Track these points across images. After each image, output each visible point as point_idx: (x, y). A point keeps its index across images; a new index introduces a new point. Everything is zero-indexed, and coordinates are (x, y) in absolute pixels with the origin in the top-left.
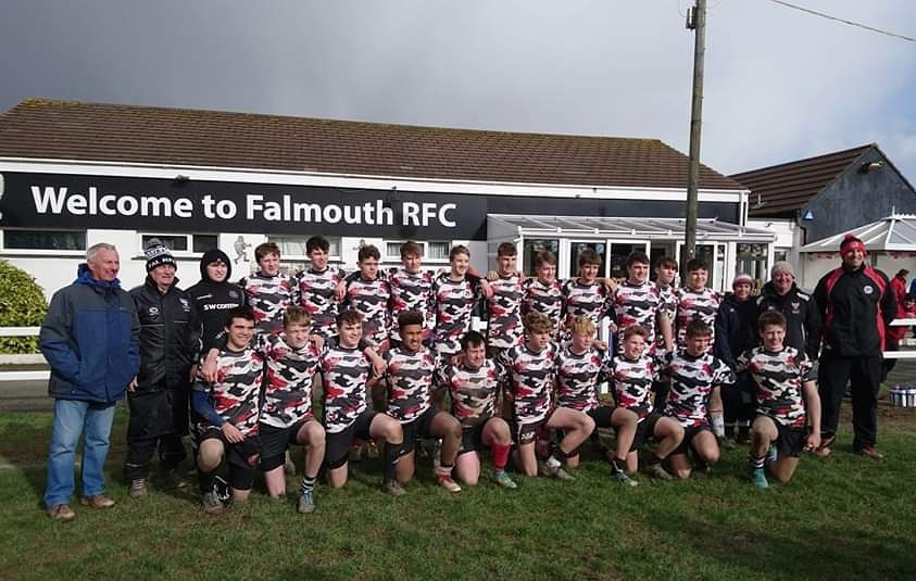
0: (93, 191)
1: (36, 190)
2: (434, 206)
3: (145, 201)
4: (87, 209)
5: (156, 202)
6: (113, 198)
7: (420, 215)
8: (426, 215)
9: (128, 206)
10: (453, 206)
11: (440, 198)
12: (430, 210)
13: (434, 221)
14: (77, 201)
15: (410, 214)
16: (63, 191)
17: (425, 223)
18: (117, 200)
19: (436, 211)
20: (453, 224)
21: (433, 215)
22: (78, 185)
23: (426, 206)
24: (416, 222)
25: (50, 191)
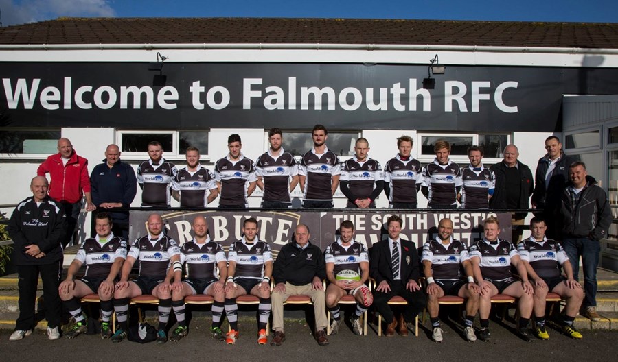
0: (68, 81)
1: (7, 82)
2: (487, 84)
3: (124, 91)
4: (61, 103)
5: (136, 91)
6: (89, 89)
7: (468, 98)
8: (476, 98)
9: (105, 97)
10: (514, 84)
11: (495, 73)
12: (482, 91)
13: (488, 106)
14: (51, 93)
15: (455, 97)
16: (36, 82)
17: (475, 109)
18: (94, 90)
19: (491, 91)
20: (514, 110)
21: (486, 97)
22: (51, 74)
23: (476, 85)
24: (463, 108)
25: (22, 83)
